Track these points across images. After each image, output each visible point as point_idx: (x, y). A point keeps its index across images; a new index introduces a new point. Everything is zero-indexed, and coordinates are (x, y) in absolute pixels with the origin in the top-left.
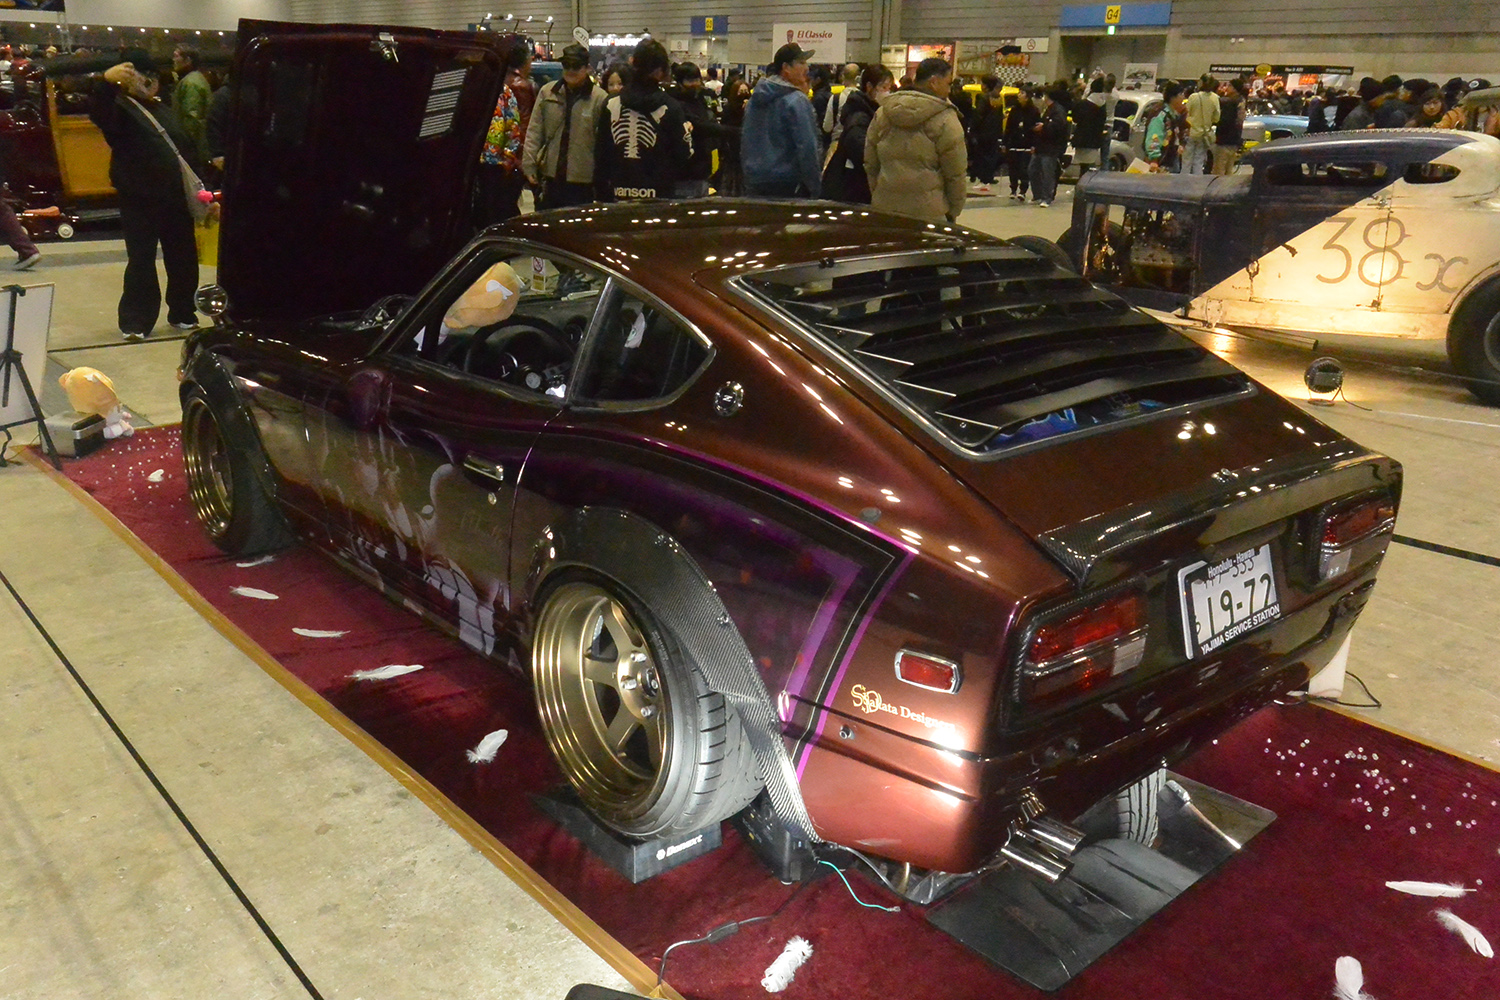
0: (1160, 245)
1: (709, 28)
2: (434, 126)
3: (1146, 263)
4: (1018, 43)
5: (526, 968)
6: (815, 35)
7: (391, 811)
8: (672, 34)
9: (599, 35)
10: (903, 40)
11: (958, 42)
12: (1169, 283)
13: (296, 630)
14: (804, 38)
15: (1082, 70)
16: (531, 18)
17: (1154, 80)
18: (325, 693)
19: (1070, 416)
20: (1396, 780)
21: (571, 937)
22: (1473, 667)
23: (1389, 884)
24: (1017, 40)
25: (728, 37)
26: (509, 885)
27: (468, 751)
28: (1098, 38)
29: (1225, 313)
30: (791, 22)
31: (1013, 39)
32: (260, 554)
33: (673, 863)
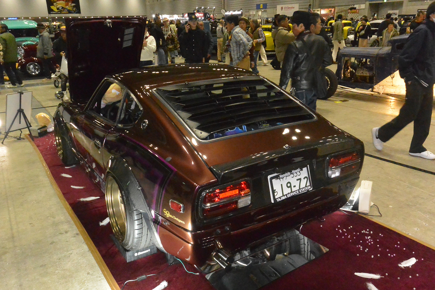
0: (365, 69)
1: (261, 7)
2: (127, 44)
3: (361, 75)
4: (355, 6)
5: (86, 285)
6: (289, 8)
7: (72, 238)
8: (251, 9)
9: (228, 11)
10: (319, 7)
11: (336, 7)
12: (368, 81)
13: (72, 186)
14: (286, 9)
15: (376, 13)
16: (209, 7)
17: (398, 15)
18: (71, 204)
19: (245, 128)
20: (375, 241)
21: (103, 277)
22: (420, 204)
23: (356, 274)
24: (355, 5)
25: (267, 10)
26: (93, 261)
27: (100, 222)
28: (381, 3)
29: (385, 90)
30: (282, 4)
31: (354, 5)
32: (72, 165)
33: (140, 257)
